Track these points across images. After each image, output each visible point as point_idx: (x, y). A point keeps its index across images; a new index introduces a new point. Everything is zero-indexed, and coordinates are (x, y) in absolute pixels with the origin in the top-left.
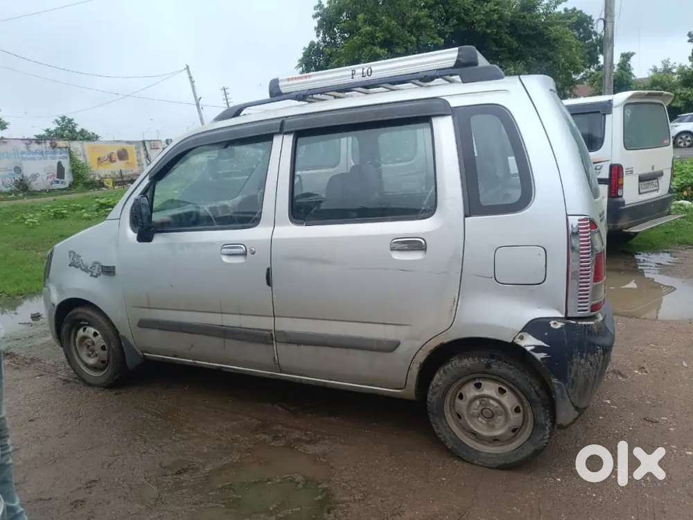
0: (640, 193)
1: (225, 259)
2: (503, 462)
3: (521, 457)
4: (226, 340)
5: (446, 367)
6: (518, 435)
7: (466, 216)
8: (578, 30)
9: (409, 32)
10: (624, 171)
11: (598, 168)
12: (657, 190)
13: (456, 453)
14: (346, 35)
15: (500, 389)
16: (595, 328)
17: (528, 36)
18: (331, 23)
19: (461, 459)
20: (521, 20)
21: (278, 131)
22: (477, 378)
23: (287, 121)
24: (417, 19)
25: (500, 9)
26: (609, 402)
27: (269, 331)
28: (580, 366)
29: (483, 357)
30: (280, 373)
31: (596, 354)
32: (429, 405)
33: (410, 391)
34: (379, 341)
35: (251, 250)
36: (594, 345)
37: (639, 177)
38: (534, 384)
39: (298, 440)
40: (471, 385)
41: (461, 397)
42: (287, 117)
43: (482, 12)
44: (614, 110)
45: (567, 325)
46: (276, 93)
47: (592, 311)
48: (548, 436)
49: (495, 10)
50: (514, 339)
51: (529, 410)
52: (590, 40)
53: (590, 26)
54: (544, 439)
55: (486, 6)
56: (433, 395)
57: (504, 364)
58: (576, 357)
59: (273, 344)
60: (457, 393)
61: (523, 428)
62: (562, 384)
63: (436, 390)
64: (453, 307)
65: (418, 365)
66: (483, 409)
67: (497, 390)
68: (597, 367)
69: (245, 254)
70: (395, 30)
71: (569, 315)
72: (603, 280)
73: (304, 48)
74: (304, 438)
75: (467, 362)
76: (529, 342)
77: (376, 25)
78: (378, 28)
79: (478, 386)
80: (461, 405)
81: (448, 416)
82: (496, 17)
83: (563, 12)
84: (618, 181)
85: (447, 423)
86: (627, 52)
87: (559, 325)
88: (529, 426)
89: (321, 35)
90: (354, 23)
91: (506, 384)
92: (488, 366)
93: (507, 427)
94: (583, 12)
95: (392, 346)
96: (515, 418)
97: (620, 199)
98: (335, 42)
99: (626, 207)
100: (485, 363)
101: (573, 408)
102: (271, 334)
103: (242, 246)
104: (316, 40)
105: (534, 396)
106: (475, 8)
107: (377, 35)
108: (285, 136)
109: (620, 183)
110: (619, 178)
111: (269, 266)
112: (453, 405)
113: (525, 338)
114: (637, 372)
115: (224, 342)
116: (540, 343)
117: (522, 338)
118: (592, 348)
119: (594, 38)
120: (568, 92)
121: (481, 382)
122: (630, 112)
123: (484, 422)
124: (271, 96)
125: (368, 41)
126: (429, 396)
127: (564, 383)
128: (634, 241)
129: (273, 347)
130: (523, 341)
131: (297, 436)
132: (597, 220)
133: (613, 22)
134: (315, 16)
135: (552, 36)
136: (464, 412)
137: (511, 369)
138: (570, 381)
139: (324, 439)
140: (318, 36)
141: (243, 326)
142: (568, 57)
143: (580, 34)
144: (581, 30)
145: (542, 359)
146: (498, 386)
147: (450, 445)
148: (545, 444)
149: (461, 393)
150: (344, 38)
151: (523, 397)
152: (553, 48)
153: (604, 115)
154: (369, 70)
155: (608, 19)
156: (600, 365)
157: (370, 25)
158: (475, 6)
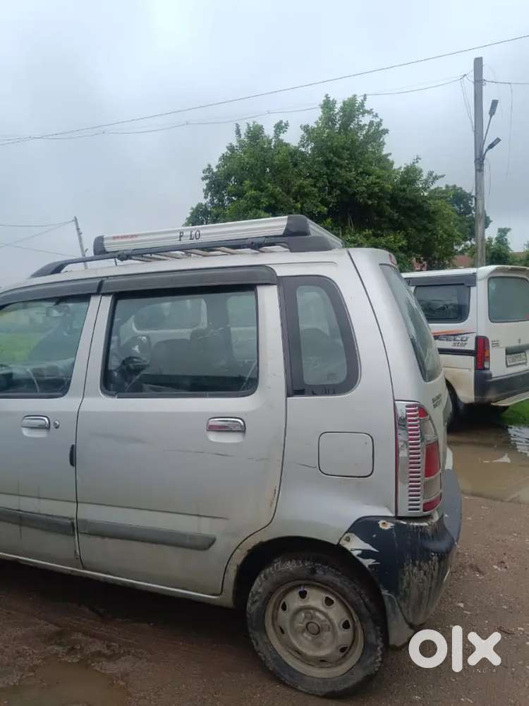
0: (507, 366)
1: (26, 432)
2: (331, 689)
3: (351, 683)
4: (23, 528)
5: (268, 571)
6: (348, 656)
7: (288, 395)
8: (458, 205)
9: (293, 199)
10: (491, 343)
11: (465, 339)
12: (525, 363)
13: (278, 675)
14: (233, 198)
15: (327, 598)
16: (429, 531)
17: (409, 209)
18: (219, 186)
19: (284, 684)
20: (401, 193)
21: (95, 291)
22: (301, 583)
23: (106, 281)
24: (301, 187)
25: (381, 182)
26: (462, 605)
27: (70, 519)
28: (414, 576)
29: (308, 560)
30: (83, 569)
31: (430, 562)
32: (248, 616)
33: (227, 599)
34: (192, 537)
35: (55, 424)
36: (428, 550)
37: (506, 350)
38: (363, 596)
39: (99, 654)
40: (296, 593)
41: (284, 608)
42: (107, 277)
43: (364, 184)
44: (479, 283)
45: (397, 525)
46: (101, 251)
47: (424, 511)
48: (380, 659)
49: (375, 184)
50: (340, 541)
51: (358, 625)
52: (470, 215)
53: (470, 202)
54: (376, 663)
55: (368, 179)
56: (252, 604)
57: (330, 569)
58: (408, 565)
59: (74, 535)
60: (280, 601)
61: (353, 648)
62: (393, 596)
63: (257, 597)
64: (273, 499)
65: (235, 568)
66: (308, 624)
67: (324, 599)
68: (432, 577)
69: (47, 428)
70: (280, 196)
71: (400, 514)
72: (438, 474)
73: (192, 208)
74: (106, 651)
75: (290, 566)
76: (356, 545)
77: (262, 190)
78: (264, 193)
79: (303, 595)
80: (284, 616)
81: (270, 631)
82: (376, 189)
83: (444, 188)
84: (484, 354)
85: (268, 639)
86: (503, 227)
87: (389, 526)
88: (358, 647)
89: (209, 198)
90: (240, 188)
91: (334, 593)
92: (313, 571)
93: (334, 646)
94: (463, 189)
95: (207, 544)
96: (344, 636)
97: (487, 372)
98: (223, 205)
99: (494, 379)
100: (310, 567)
101: (407, 626)
102: (73, 524)
103: (45, 418)
104: (204, 202)
105: (364, 610)
106: (357, 180)
107: (262, 200)
108: (103, 297)
109: (486, 355)
110: (485, 351)
111: (74, 444)
112: (274, 618)
113: (351, 539)
114: (496, 567)
115: (21, 530)
116: (368, 547)
117: (348, 540)
118: (425, 555)
119: (474, 213)
120: (447, 262)
121: (306, 589)
122: (495, 285)
123: (310, 638)
124: (95, 254)
125: (254, 205)
126: (249, 605)
127: (396, 596)
128: (506, 414)
129: (75, 538)
130: (349, 544)
131: (98, 649)
132: (429, 407)
133: (483, 199)
134: (204, 179)
135: (432, 208)
136: (287, 626)
137: (338, 576)
138: (401, 594)
139: (129, 653)
140: (206, 198)
141: (42, 512)
142: (446, 230)
143: (460, 208)
144: (462, 205)
145: (370, 566)
146: (324, 595)
147: (271, 665)
148: (377, 669)
149: (284, 603)
150: (232, 201)
151: (352, 610)
152: (432, 221)
153: (469, 287)
154: (198, 233)
155: (478, 197)
156: (435, 574)
157: (255, 190)
158: (357, 178)
